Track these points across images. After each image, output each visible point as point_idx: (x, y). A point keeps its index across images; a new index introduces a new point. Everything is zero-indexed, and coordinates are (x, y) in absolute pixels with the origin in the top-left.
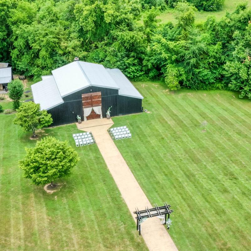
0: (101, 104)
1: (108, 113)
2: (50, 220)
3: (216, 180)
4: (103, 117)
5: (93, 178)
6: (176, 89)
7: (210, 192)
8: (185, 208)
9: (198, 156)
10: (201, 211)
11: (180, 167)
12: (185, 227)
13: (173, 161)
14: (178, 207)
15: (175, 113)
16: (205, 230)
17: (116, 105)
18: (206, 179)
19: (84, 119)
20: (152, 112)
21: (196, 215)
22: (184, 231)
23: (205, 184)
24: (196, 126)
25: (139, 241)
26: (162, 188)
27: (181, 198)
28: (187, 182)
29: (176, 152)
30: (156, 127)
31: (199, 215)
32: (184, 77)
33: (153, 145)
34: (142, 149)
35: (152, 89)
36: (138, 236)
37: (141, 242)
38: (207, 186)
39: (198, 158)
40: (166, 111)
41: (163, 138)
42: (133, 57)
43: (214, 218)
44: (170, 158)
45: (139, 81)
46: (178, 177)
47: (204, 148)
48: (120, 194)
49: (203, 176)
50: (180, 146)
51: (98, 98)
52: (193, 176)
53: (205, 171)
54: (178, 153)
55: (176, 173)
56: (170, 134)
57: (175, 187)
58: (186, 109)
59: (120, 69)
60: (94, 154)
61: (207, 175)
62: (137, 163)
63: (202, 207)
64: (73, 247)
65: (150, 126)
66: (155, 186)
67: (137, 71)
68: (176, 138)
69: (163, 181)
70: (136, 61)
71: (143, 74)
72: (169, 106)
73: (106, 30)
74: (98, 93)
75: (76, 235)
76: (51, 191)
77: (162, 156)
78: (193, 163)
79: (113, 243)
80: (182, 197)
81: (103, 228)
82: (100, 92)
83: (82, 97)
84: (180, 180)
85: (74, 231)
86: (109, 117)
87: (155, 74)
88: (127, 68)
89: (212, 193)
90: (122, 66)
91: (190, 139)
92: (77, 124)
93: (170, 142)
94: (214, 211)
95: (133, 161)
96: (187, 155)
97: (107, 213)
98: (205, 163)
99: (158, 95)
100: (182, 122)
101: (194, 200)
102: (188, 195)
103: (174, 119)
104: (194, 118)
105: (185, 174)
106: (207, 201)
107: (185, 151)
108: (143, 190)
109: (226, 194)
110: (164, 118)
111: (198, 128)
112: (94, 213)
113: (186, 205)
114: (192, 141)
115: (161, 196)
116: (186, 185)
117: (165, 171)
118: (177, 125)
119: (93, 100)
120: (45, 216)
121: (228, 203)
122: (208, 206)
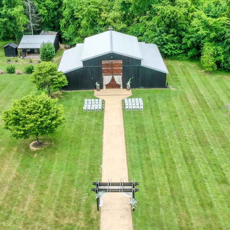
0: (122, 74)
1: (128, 84)
2: (17, 176)
3: (217, 168)
4: (123, 88)
5: (83, 143)
6: (211, 69)
7: (205, 179)
8: (166, 192)
9: (208, 139)
10: (184, 198)
11: (182, 147)
12: (154, 213)
13: (177, 140)
14: (158, 189)
15: (202, 93)
16: (178, 221)
17: (138, 76)
18: (205, 165)
19: (103, 87)
20: (178, 89)
21: (175, 203)
22: (151, 217)
23: (202, 169)
24: (219, 108)
25: (95, 217)
26: (151, 166)
27: (166, 179)
28: (182, 164)
29: (185, 131)
30: (175, 103)
31: (178, 203)
32: (222, 58)
33: (163, 120)
34: (148, 122)
35: (187, 68)
36: (95, 212)
37: (95, 218)
38: (204, 172)
39: (207, 141)
40: (193, 90)
41: (176, 116)
42: (173, 33)
43: (196, 210)
44: (175, 136)
45: (177, 59)
46: (175, 157)
47: (219, 131)
48: (101, 163)
49: (204, 161)
50: (192, 125)
51: (119, 66)
52: (191, 159)
53: (209, 155)
54: (186, 132)
55: (175, 152)
56: (186, 112)
57: (165, 167)
58: (216, 91)
59: (158, 45)
60: (97, 120)
61: (209, 161)
62: (136, 136)
63: (187, 194)
64: (23, 208)
65: (168, 102)
66: (144, 162)
67: (176, 48)
68: (191, 117)
69: (155, 159)
70: (176, 38)
71: (182, 53)
72: (198, 86)
73: (149, 4)
74: (119, 61)
75: (33, 196)
76: (35, 148)
77: (166, 133)
78: (199, 145)
79: (66, 213)
80: (168, 179)
81: (64, 195)
82: (122, 61)
83: (103, 63)
84: (175, 160)
85: (33, 192)
86: (129, 88)
87: (194, 53)
88: (165, 44)
89: (207, 181)
90: (160, 42)
91: (206, 120)
92: (95, 91)
93: (183, 120)
94: (200, 202)
95: (133, 133)
96: (196, 136)
97: (76, 180)
98: (212, 148)
99: (191, 74)
100: (206, 102)
101: (180, 185)
102: (176, 178)
103: (197, 99)
104: (221, 100)
105: (184, 155)
106: (196, 189)
107: (195, 131)
108: (128, 164)
109: (223, 186)
110: (188, 96)
111: (221, 110)
112: (63, 178)
113: (168, 189)
114: (208, 122)
115: (144, 173)
116: (179, 167)
117: (162, 148)
118: (198, 104)
119: (114, 68)
120: (14, 171)
121: (221, 196)
122: (195, 195)
